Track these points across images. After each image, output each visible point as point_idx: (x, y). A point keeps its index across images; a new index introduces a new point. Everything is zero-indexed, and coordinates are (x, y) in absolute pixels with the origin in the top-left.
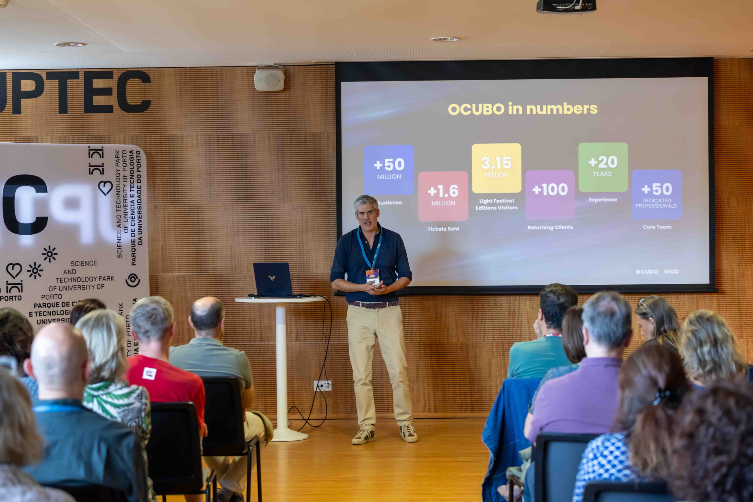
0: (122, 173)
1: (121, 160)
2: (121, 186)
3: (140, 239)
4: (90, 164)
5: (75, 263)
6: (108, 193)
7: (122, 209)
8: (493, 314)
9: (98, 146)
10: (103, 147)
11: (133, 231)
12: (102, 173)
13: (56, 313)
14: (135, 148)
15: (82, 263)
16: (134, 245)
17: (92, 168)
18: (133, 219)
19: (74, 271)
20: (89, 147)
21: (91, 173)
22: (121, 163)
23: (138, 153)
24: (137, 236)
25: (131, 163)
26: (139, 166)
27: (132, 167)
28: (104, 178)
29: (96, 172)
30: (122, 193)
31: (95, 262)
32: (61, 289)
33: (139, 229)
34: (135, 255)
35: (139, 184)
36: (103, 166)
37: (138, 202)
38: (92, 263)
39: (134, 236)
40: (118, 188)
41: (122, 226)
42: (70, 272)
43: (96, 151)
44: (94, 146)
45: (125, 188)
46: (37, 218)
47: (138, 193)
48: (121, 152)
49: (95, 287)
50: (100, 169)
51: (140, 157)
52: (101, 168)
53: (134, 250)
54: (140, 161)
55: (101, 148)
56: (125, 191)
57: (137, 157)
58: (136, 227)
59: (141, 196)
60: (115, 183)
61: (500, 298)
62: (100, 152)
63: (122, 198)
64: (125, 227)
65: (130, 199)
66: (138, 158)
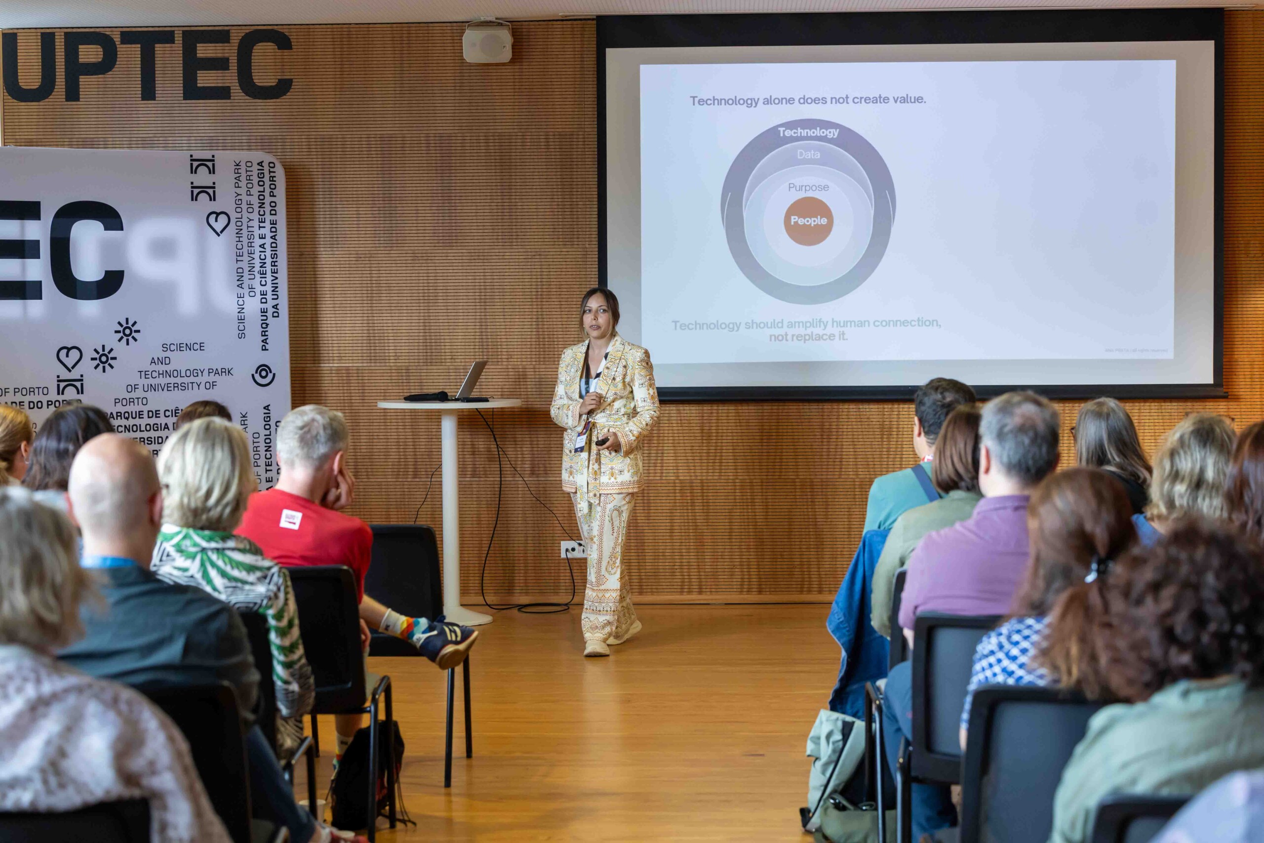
0: (245, 198)
1: (243, 178)
2: (245, 220)
3: (275, 307)
4: (192, 183)
5: (168, 347)
6: (222, 232)
7: (246, 258)
8: (855, 433)
9: (207, 155)
10: (213, 156)
11: (264, 294)
12: (213, 198)
13: (138, 428)
14: (267, 158)
15: (180, 347)
16: (265, 318)
17: (196, 191)
18: (263, 274)
19: (167, 360)
20: (191, 156)
21: (194, 198)
22: (243, 183)
23: (272, 165)
24: (271, 303)
25: (261, 183)
26: (273, 187)
27: (261, 189)
28: (216, 207)
29: (203, 196)
30: (245, 232)
31: (201, 346)
32: (146, 390)
33: (273, 291)
34: (266, 333)
35: (273, 218)
36: (214, 188)
37: (272, 247)
38: (196, 347)
39: (266, 303)
40: (239, 224)
41: (245, 286)
42: (161, 361)
43: (203, 162)
44: (198, 155)
45: (250, 224)
46: (107, 272)
47: (271, 232)
48: (243, 164)
49: (202, 386)
50: (209, 191)
51: (274, 172)
52: (211, 191)
53: (265, 325)
54: (274, 179)
55: (211, 158)
56: (250, 229)
57: (270, 172)
58: (269, 288)
59: (276, 237)
60: (234, 216)
61: (867, 407)
62: (209, 165)
63: (245, 240)
64: (251, 288)
65: (258, 242)
66: (272, 174)
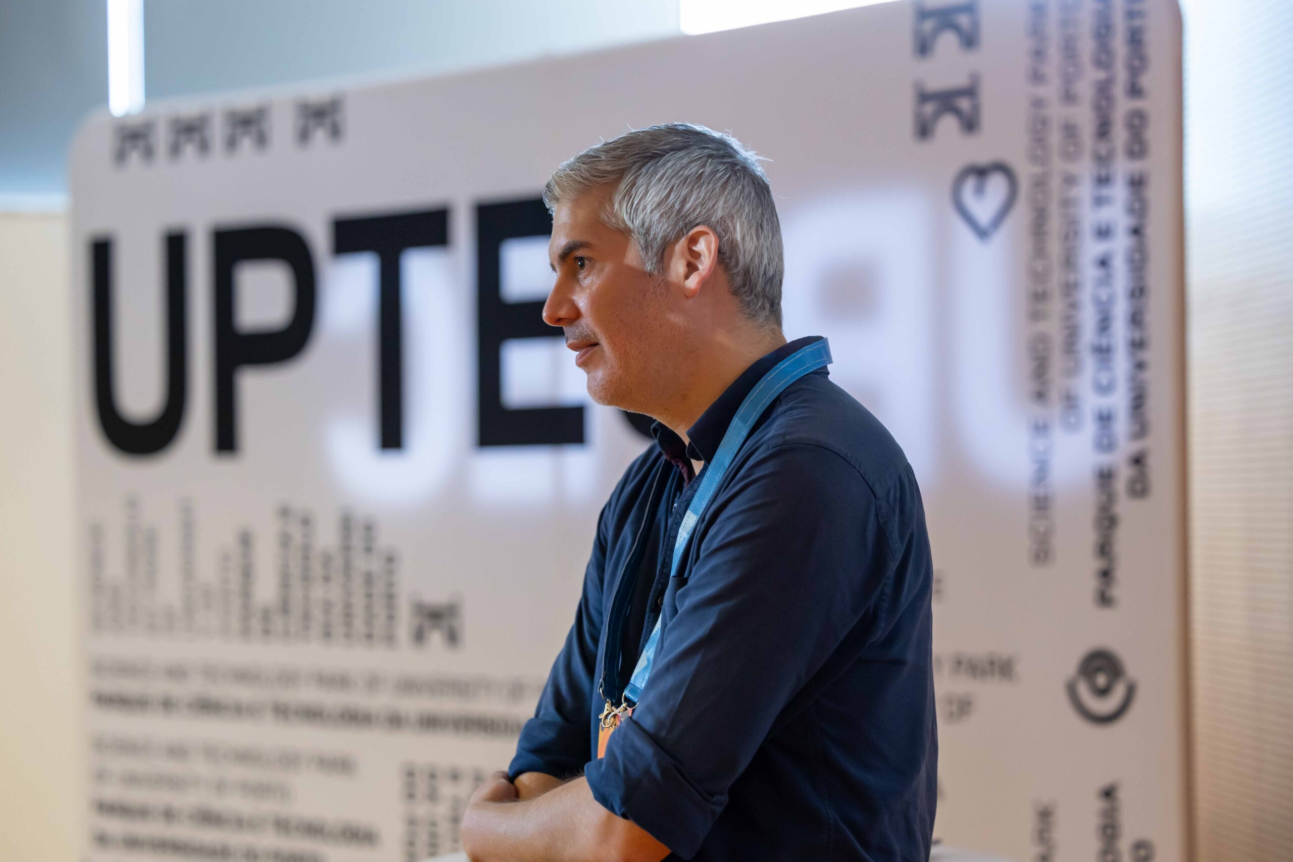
0: (1057, 112)
1: (1052, 48)
2: (1055, 184)
3: (1138, 461)
4: (919, 86)
6: (993, 227)
7: (1056, 305)
11: (1105, 419)
12: (970, 124)
16: (1107, 498)
17: (928, 110)
18: (1103, 352)
20: (920, 5)
21: (924, 130)
24: (1125, 447)
25: (1103, 55)
27: (1101, 75)
28: (979, 150)
29: (948, 124)
30: (1055, 224)
34: (1111, 549)
35: (1136, 166)
36: (973, 91)
39: (1111, 447)
40: (1039, 197)
41: (1054, 394)
43: (947, 17)
45: (1071, 193)
47: (1130, 213)
48: (1053, 6)
50: (962, 105)
51: (1141, 15)
52: (964, 104)
53: (1106, 522)
54: (1141, 37)
55: (967, 1)
56: (1069, 210)
57: (1129, 16)
58: (1120, 400)
59: (1145, 230)
60: (1025, 171)
62: (963, 24)
63: (1055, 247)
64: (1070, 401)
65: (1091, 249)
66: (1135, 23)
